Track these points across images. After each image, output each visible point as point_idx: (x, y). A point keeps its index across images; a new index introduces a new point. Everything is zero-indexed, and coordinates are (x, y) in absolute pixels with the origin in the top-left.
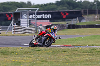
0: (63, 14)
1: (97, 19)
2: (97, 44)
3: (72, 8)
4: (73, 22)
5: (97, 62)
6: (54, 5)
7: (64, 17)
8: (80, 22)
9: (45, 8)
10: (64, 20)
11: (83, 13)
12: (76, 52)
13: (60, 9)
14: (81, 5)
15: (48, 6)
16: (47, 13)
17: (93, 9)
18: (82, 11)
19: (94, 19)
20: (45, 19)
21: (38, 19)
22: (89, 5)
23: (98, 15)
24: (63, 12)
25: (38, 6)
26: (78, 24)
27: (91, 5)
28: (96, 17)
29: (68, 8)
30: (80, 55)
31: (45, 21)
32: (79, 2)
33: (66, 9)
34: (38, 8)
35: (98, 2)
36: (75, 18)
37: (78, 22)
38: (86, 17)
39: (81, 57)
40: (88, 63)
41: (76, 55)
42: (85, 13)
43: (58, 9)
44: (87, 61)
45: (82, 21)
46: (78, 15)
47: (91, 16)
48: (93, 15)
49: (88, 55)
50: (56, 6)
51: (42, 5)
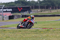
0: (19, 9)
1: (40, 12)
2: (39, 27)
3: (24, 5)
4: (25, 13)
5: (40, 37)
6: (14, 3)
7: (20, 10)
8: (29, 13)
9: (9, 5)
10: (19, 12)
11: (31, 8)
12: (27, 32)
13: (17, 6)
14: (30, 3)
15: (10, 4)
16: (10, 8)
17: (37, 6)
18: (31, 7)
19: (38, 12)
20: (8, 12)
21: (4, 12)
22: (35, 3)
23: (40, 9)
24: (19, 8)
25: (4, 4)
26: (28, 15)
27: (36, 3)
28: (39, 10)
29: (22, 5)
30: (29, 33)
31: (8, 13)
32: (28, 1)
33: (21, 6)
34: (4, 5)
35: (40, 1)
36: (27, 11)
37: (28, 13)
38: (33, 10)
39: (30, 35)
40: (34, 38)
41: (27, 33)
42: (32, 8)
43: (16, 6)
44: (33, 37)
45: (30, 13)
46: (28, 9)
47: (36, 10)
48: (37, 9)
49: (34, 33)
50: (15, 4)
51: (6, 3)
